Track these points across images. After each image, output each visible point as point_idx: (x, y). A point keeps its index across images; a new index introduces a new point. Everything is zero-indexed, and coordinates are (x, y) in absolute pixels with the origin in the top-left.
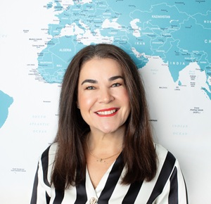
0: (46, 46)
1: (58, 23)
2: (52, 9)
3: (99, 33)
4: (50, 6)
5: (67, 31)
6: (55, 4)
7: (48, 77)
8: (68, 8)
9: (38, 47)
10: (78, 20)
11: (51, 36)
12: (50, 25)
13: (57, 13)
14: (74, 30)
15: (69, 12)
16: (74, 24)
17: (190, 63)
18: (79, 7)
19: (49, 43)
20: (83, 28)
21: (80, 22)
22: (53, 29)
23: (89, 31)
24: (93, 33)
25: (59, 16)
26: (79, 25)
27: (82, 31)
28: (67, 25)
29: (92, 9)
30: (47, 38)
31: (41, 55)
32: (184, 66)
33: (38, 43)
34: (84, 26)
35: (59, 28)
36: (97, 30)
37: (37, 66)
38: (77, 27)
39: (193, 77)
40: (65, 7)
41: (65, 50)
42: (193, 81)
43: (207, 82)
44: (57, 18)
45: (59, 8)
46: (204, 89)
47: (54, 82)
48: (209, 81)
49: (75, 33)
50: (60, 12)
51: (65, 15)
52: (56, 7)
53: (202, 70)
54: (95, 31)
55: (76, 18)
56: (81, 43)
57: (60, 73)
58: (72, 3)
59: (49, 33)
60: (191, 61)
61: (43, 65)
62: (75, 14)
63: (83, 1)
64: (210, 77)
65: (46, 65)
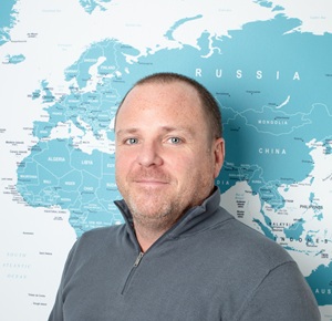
0: (29, 152)
1: (47, 120)
2: (40, 99)
3: (105, 136)
4: (36, 95)
5: (59, 132)
6: (43, 93)
7: (31, 197)
8: (62, 99)
9: (18, 153)
10: (75, 117)
11: (36, 139)
12: (35, 122)
13: (47, 105)
14: (70, 130)
15: (63, 104)
16: (70, 121)
17: (237, 183)
18: (77, 97)
19: (34, 149)
20: (83, 128)
21: (78, 120)
22: (40, 129)
23: (91, 133)
24: (96, 135)
25: (49, 110)
26: (77, 124)
27: (81, 132)
28: (60, 123)
29: (96, 101)
30: (31, 141)
31: (22, 165)
32: (228, 187)
33: (19, 148)
34: (84, 124)
35: (48, 127)
36: (103, 132)
37: (15, 181)
38: (73, 127)
39: (241, 204)
40: (58, 97)
41: (56, 159)
42: (240, 209)
43: (262, 211)
44: (46, 113)
45: (49, 98)
46: (257, 221)
47: (39, 205)
48: (264, 209)
49: (72, 134)
50: (51, 104)
51: (57, 108)
52: (45, 97)
53: (254, 193)
54: (99, 133)
55: (73, 113)
56: (79, 150)
57: (48, 193)
58: (68, 92)
59: (34, 134)
60: (237, 179)
61: (24, 181)
62: (72, 108)
63: (83, 89)
64: (266, 204)
65: (29, 180)
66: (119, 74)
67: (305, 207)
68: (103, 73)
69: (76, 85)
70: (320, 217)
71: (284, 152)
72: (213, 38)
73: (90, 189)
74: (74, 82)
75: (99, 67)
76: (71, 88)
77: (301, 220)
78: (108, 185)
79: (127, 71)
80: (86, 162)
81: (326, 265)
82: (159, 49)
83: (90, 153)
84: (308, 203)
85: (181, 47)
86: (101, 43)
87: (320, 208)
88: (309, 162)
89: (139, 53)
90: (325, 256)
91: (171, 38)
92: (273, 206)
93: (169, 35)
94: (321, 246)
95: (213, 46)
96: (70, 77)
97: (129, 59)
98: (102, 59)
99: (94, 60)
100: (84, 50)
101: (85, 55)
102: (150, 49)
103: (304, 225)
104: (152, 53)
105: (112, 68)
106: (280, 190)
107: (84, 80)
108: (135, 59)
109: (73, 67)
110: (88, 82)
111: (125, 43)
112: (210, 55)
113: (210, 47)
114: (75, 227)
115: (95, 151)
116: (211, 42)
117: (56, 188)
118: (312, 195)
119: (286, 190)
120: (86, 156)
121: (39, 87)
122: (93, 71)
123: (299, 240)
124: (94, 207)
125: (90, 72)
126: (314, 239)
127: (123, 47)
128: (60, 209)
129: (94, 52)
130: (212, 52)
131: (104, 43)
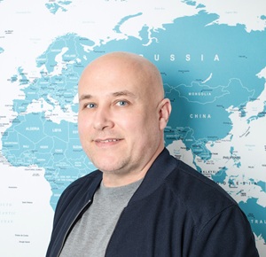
0: (11, 124)
1: (24, 98)
2: (17, 82)
3: (70, 109)
4: (14, 79)
5: (34, 108)
6: (20, 77)
7: (14, 159)
8: (35, 81)
9: (2, 125)
10: (46, 95)
11: (16, 113)
12: (14, 101)
13: (23, 87)
14: (42, 106)
15: (36, 86)
16: (42, 99)
17: (174, 142)
18: (47, 80)
19: (14, 121)
20: (52, 104)
21: (48, 97)
22: (19, 105)
23: (59, 107)
24: (63, 108)
25: (25, 90)
26: (48, 101)
27: (51, 107)
28: (34, 100)
29: (62, 82)
30: (12, 115)
31: (5, 134)
33: (2, 121)
34: (53, 101)
35: (25, 104)
36: (68, 106)
37: (1, 147)
38: (45, 103)
40: (31, 80)
41: (32, 129)
43: (194, 163)
44: (23, 93)
45: (25, 81)
47: (21, 165)
48: (196, 161)
49: (44, 109)
50: (27, 86)
51: (32, 89)
52: (21, 81)
53: (188, 149)
54: (65, 107)
55: (44, 92)
56: (50, 121)
57: (27, 155)
58: (40, 76)
59: (14, 110)
60: (174, 139)
61: (8, 146)
62: (43, 88)
63: (51, 73)
64: (197, 157)
65: (11, 146)
66: (79, 61)
67: (227, 158)
68: (66, 60)
69: (46, 70)
70: (239, 165)
71: (209, 116)
72: (151, 31)
73: (60, 151)
74: (44, 68)
75: (63, 56)
76: (41, 73)
77: (224, 168)
78: (74, 147)
79: (85, 58)
80: (56, 130)
81: (245, 201)
82: (109, 40)
83: (59, 123)
84: (229, 155)
85: (127, 38)
86: (64, 37)
87: (239, 158)
88: (229, 124)
89: (94, 43)
90: (244, 194)
91: (118, 31)
92: (202, 158)
93: (117, 29)
94: (240, 187)
95: (151, 36)
96: (40, 64)
97: (87, 48)
98: (65, 49)
99: (58, 50)
100: (51, 43)
101: (51, 47)
102: (102, 41)
103: (226, 172)
104: (104, 43)
105: (74, 56)
106: (208, 146)
107: (52, 66)
108: (91, 48)
109: (42, 56)
110: (55, 68)
111: (82, 36)
112: (149, 43)
113: (149, 37)
114: (49, 181)
115: (63, 122)
116: (150, 33)
117: (33, 152)
118: (232, 148)
119: (212, 145)
120: (55, 125)
121: (16, 73)
122: (59, 58)
123: (223, 183)
124: (64, 165)
125: (56, 60)
126: (235, 182)
127: (81, 39)
128: (37, 167)
129: (58, 44)
130: (151, 41)
131: (66, 36)
